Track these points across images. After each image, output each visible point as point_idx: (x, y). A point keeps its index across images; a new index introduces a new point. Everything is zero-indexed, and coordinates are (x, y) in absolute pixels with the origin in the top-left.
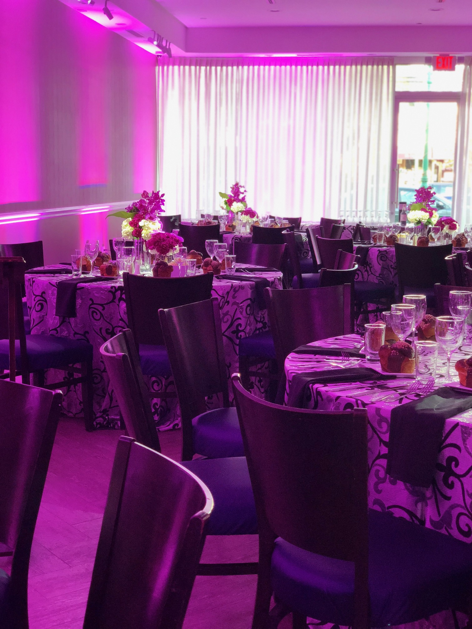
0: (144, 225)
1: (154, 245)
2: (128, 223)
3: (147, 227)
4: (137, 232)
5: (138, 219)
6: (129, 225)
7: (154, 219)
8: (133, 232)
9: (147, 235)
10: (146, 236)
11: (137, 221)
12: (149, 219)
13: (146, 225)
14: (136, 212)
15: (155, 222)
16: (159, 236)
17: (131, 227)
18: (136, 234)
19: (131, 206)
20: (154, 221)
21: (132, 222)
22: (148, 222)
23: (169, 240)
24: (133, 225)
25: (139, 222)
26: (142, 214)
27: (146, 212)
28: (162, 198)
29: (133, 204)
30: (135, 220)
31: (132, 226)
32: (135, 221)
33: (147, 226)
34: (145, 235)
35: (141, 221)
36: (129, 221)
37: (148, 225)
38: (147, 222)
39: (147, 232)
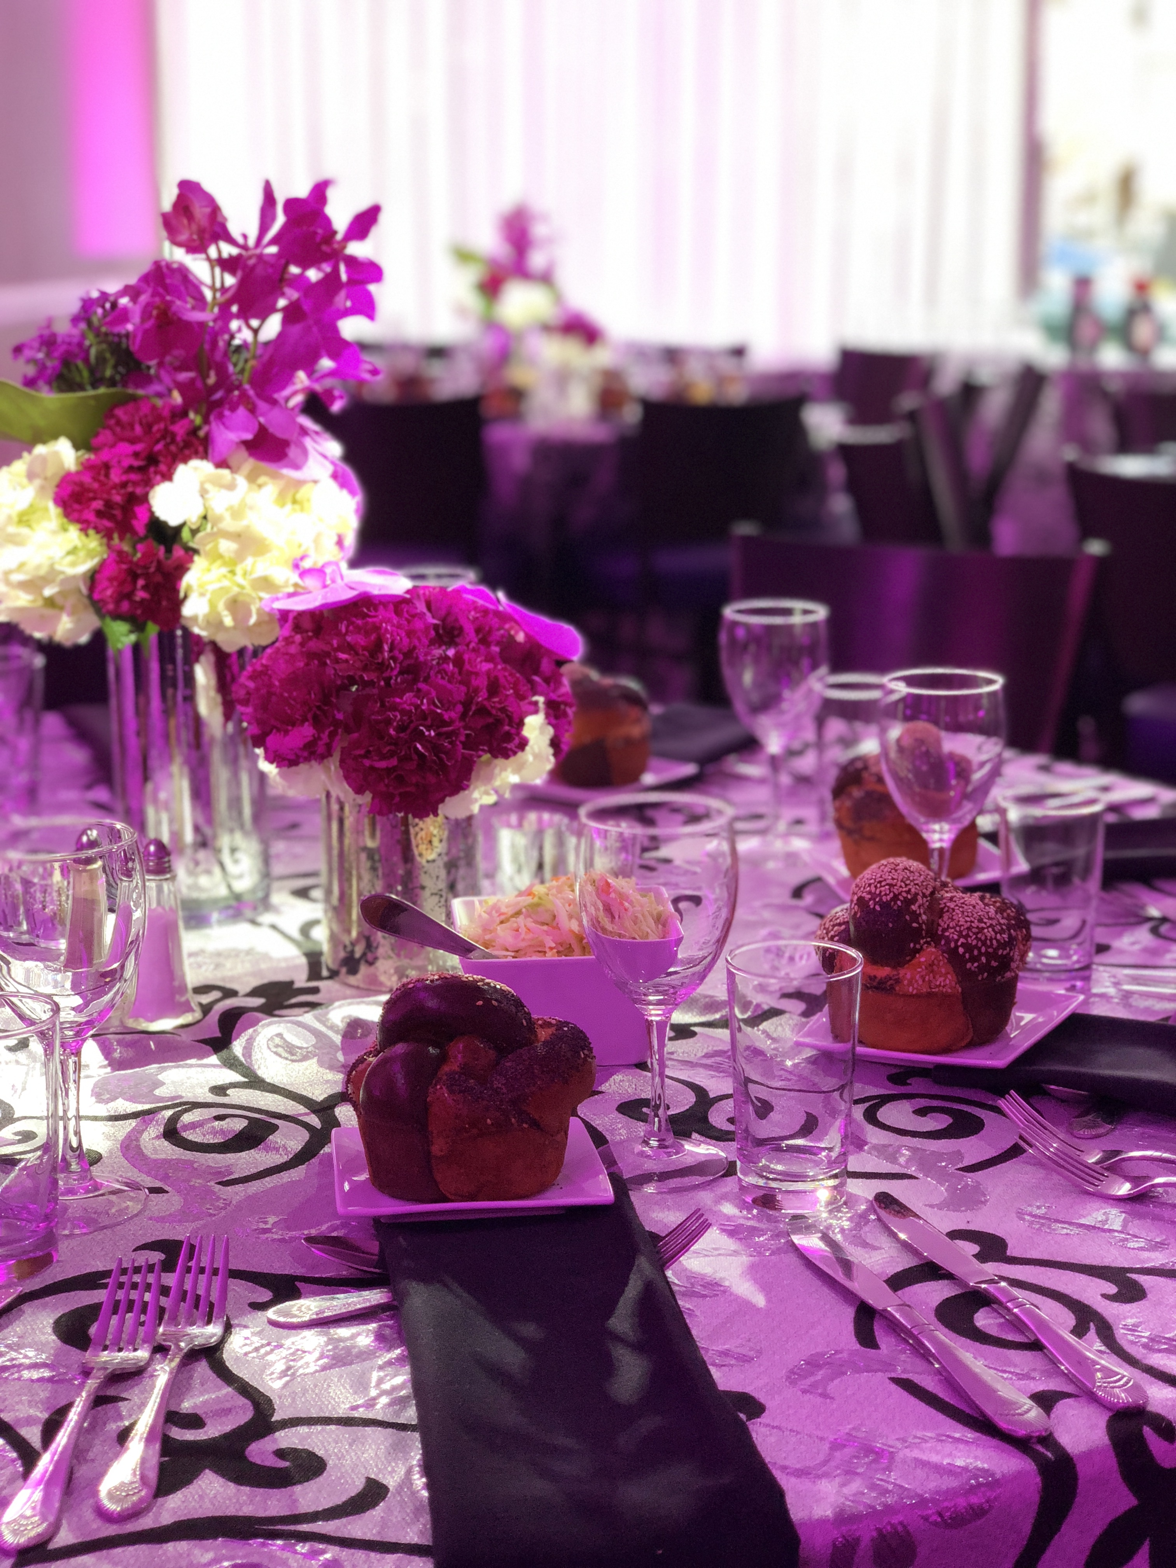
0: (200, 511)
1: (317, 722)
2: (42, 489)
3: (237, 536)
4: (135, 577)
5: (136, 455)
6: (54, 511)
7: (293, 452)
8: (93, 578)
9: (236, 605)
10: (228, 621)
11: (131, 469)
12: (243, 453)
13: (220, 519)
14: (112, 383)
15: (300, 483)
16: (358, 629)
17: (73, 534)
18: (129, 596)
19: (63, 327)
20: (297, 467)
21: (87, 480)
22: (241, 480)
23: (458, 660)
24: (99, 514)
25: (149, 484)
26: (177, 398)
27: (212, 380)
28: (356, 249)
29: (88, 305)
30: (107, 467)
31: (85, 526)
32: (115, 477)
33: (229, 524)
34: (213, 605)
35: (168, 476)
36: (54, 473)
37: (236, 513)
38: (231, 487)
39: (239, 579)
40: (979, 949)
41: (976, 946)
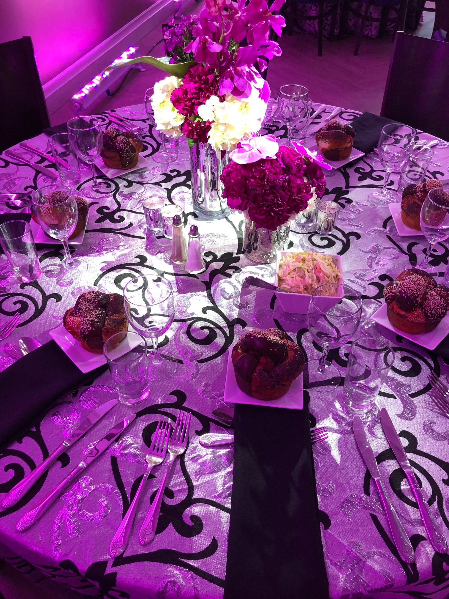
0: (213, 117)
2: (167, 94)
3: (224, 125)
6: (170, 103)
8: (182, 127)
15: (247, 103)
16: (258, 171)
17: (176, 113)
20: (247, 96)
23: (289, 181)
24: (183, 108)
27: (222, 59)
30: (187, 90)
31: (179, 111)
32: (189, 95)
35: (204, 103)
37: (224, 119)
38: (223, 108)
40: (435, 315)
41: (434, 314)
